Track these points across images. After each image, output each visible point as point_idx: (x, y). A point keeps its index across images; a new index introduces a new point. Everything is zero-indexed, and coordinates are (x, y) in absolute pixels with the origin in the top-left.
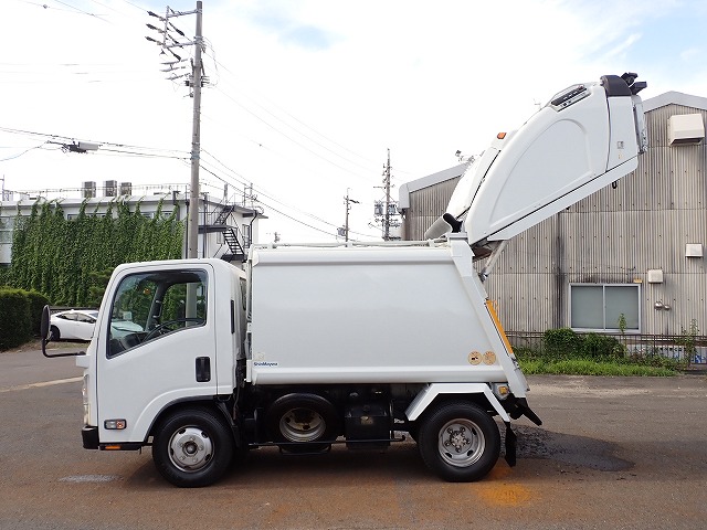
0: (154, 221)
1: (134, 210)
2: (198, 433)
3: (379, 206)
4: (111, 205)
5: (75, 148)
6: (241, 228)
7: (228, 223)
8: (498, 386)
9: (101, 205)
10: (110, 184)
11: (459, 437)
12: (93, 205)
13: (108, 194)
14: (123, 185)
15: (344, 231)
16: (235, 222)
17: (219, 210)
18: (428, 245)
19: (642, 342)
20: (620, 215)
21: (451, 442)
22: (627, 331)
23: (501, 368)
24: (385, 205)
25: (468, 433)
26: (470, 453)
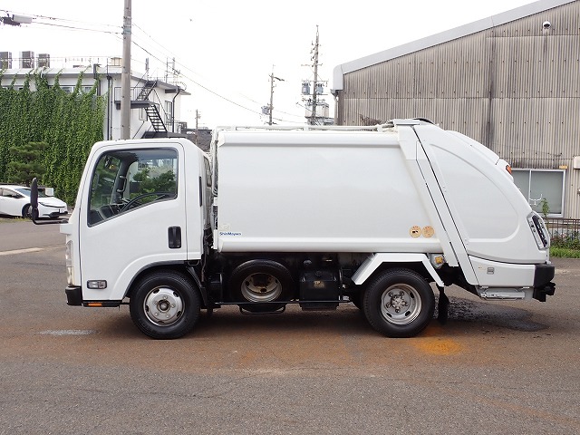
0: (74, 95)
1: (52, 83)
2: (170, 293)
3: (306, 85)
4: (29, 77)
5: (9, 21)
6: (163, 104)
7: (151, 98)
8: (435, 256)
9: (17, 77)
10: (27, 55)
11: (398, 300)
12: (9, 77)
13: (25, 65)
14: (41, 56)
15: (268, 110)
16: (157, 97)
17: (142, 85)
18: (376, 130)
19: (563, 226)
20: (550, 101)
21: (392, 304)
22: (549, 215)
23: (437, 241)
24: (312, 84)
25: (406, 297)
26: (408, 314)
